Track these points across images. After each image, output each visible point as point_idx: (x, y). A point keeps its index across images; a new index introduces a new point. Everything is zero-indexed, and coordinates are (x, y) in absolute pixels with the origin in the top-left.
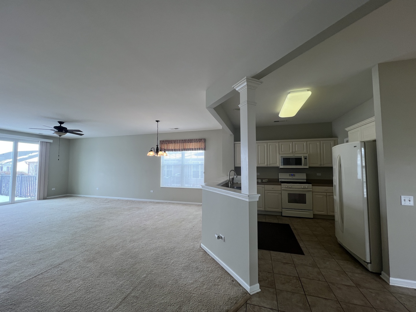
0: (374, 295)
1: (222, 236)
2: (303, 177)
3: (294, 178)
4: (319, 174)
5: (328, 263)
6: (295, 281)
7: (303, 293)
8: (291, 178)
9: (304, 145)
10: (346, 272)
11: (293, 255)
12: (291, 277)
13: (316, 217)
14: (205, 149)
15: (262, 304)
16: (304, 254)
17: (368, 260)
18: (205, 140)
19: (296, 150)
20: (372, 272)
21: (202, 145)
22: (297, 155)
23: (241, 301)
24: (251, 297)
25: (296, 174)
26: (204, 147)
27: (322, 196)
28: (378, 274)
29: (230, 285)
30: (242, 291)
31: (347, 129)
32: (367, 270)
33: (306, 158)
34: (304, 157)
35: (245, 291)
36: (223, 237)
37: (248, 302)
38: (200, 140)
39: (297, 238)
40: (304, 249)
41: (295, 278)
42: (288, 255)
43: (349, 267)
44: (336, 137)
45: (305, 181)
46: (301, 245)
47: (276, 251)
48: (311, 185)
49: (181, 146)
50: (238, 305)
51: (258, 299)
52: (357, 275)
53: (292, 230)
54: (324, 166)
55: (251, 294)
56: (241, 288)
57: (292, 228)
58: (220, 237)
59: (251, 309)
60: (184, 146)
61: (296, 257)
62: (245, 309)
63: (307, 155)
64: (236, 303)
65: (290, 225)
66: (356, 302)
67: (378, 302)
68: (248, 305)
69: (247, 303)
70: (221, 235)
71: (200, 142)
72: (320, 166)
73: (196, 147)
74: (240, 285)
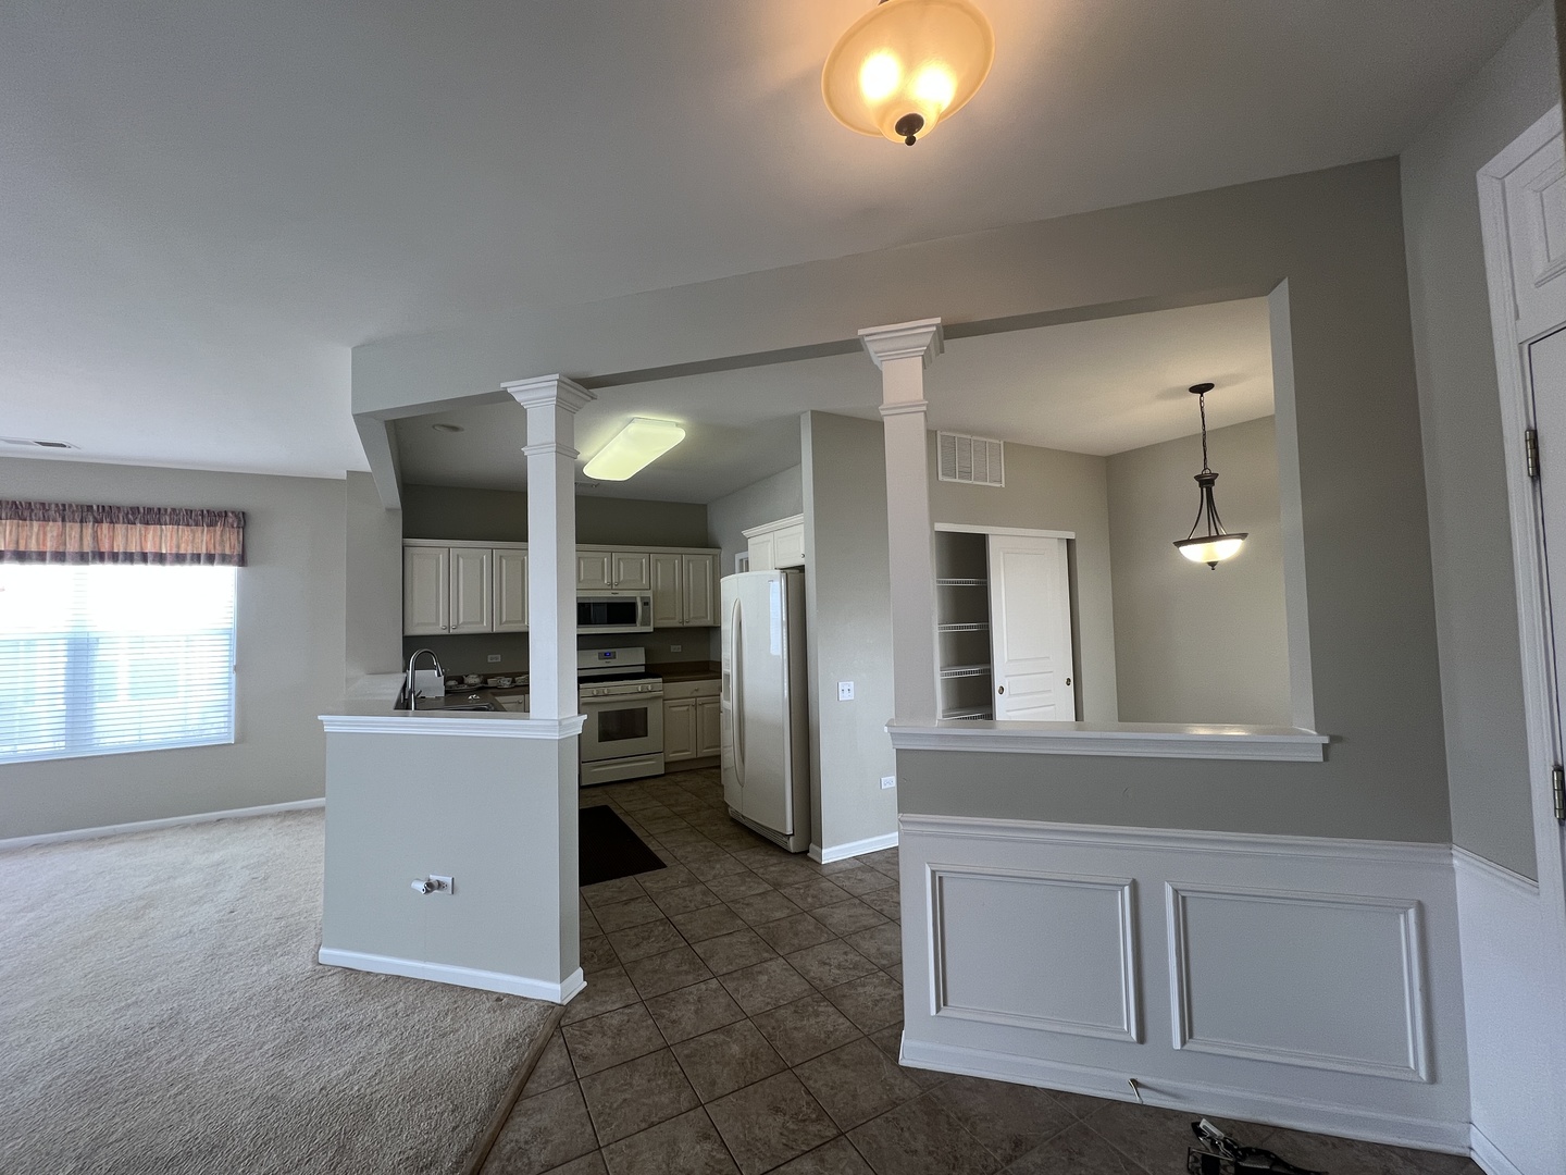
0: (802, 891)
1: (441, 878)
2: (635, 658)
3: (613, 663)
4: (675, 648)
5: (718, 866)
6: (661, 928)
7: (684, 944)
8: (602, 663)
9: (642, 563)
10: (755, 871)
11: (637, 876)
12: (651, 925)
13: (672, 769)
14: (242, 561)
15: (600, 1009)
16: (665, 866)
17: (789, 831)
18: (242, 520)
19: (622, 579)
20: (795, 854)
21: (230, 542)
22: (625, 594)
23: (543, 1031)
24: (566, 1009)
25: (618, 651)
26: (238, 550)
27: (686, 708)
28: (803, 854)
29: (495, 1012)
30: (539, 1008)
31: (746, 533)
32: (787, 852)
33: (646, 604)
34: (642, 598)
35: (546, 1004)
36: (448, 880)
37: (562, 1023)
38: (211, 518)
39: (638, 833)
40: (662, 855)
41: (658, 923)
42: (626, 882)
43: (757, 859)
44: (719, 548)
45: (642, 669)
46: (653, 846)
47: (594, 882)
48: (661, 680)
49: (76, 536)
50: (540, 1041)
51: (586, 1005)
52: (772, 869)
53: (621, 817)
54: (691, 624)
55: (565, 1003)
56: (532, 1003)
57: (617, 812)
58: (436, 884)
59: (577, 1033)
60: (95, 538)
61: (649, 880)
62: (562, 1040)
63: (649, 594)
64: (531, 1041)
65: (612, 807)
66: (778, 915)
67: (810, 900)
68: (564, 1030)
69: (561, 1028)
70: (434, 878)
71: (211, 524)
72: (681, 625)
73: (183, 546)
74: (525, 999)
